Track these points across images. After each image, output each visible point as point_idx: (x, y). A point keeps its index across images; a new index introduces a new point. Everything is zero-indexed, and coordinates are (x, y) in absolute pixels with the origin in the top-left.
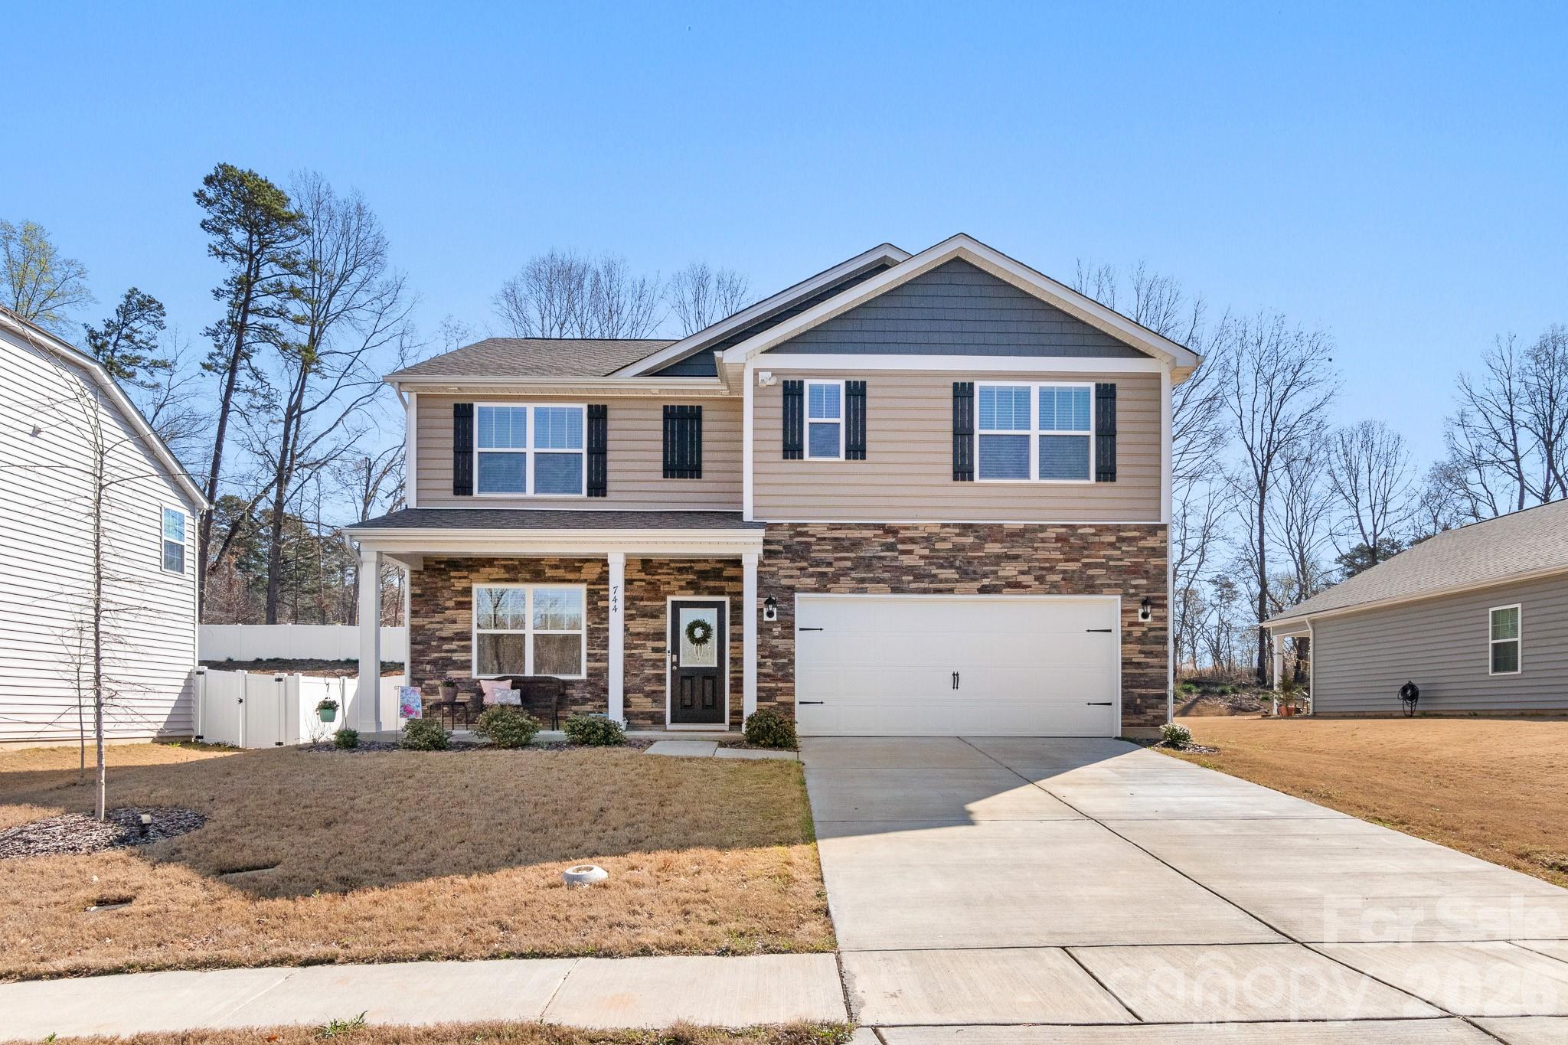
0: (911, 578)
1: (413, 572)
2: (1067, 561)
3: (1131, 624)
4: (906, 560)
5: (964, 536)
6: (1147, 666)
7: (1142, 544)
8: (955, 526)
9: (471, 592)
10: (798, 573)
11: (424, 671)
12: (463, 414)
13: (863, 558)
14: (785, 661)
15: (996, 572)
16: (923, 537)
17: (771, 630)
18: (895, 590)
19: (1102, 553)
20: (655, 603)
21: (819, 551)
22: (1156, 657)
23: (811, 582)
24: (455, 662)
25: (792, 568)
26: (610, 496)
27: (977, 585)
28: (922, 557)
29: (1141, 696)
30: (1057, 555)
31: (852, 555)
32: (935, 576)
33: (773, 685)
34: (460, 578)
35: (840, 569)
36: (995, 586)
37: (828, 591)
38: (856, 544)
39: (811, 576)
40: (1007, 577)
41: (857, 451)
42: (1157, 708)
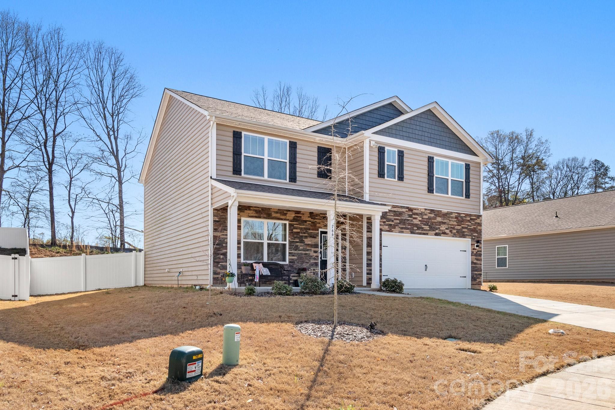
0: (416, 228)
2: (458, 225)
3: (473, 249)
4: (416, 222)
5: (431, 214)
6: (477, 264)
7: (476, 221)
8: (429, 210)
9: (240, 221)
10: (383, 223)
13: (402, 219)
15: (439, 228)
16: (420, 213)
18: (412, 233)
19: (467, 223)
21: (389, 215)
22: (479, 260)
25: (381, 222)
27: (434, 232)
28: (420, 221)
29: (476, 274)
31: (399, 218)
32: (423, 228)
35: (396, 223)
36: (439, 233)
37: (392, 232)
38: (401, 214)
39: (387, 225)
40: (443, 230)
41: (401, 178)
42: (479, 278)
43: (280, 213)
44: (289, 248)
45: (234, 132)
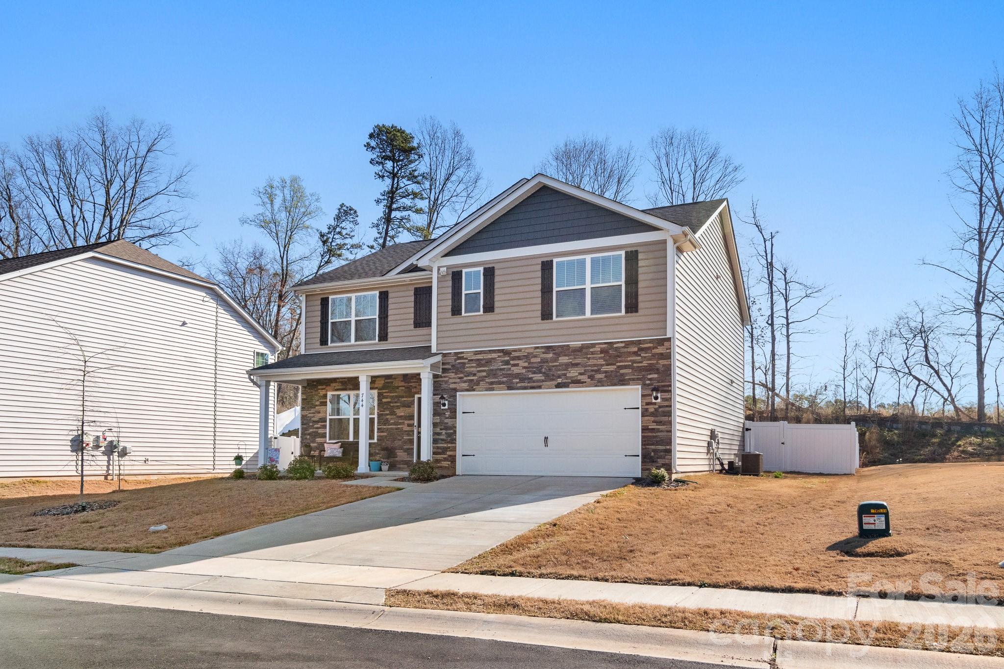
0: (518, 380)
1: (303, 387)
2: (607, 365)
3: (648, 404)
4: (516, 370)
5: (546, 353)
6: (658, 430)
7: (655, 351)
8: (542, 347)
9: (326, 396)
10: (459, 380)
11: (307, 439)
12: (325, 302)
13: (492, 370)
14: (452, 431)
15: (565, 375)
16: (524, 356)
17: (445, 414)
18: (510, 388)
19: (629, 359)
20: (409, 399)
21: (469, 367)
22: (664, 425)
23: (465, 385)
24: (319, 434)
25: (455, 378)
26: (390, 340)
27: (555, 383)
28: (524, 368)
29: (654, 451)
30: (602, 362)
31: (487, 368)
32: (531, 378)
33: (445, 445)
34: (322, 389)
35: (480, 377)
36: (565, 383)
37: (474, 390)
38: (489, 362)
39: (465, 382)
40: (572, 377)
41: (489, 308)
42: (664, 458)
45: (322, 299)
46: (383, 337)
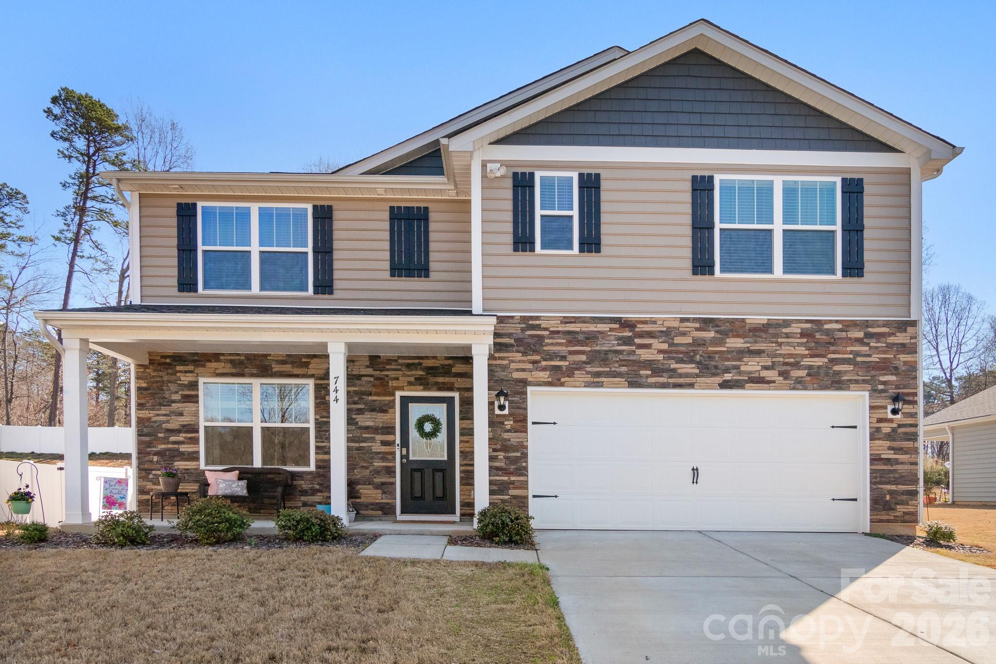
0: (649, 372)
1: (139, 366)
2: (812, 356)
3: (880, 420)
4: (644, 355)
5: (705, 330)
6: (897, 462)
7: (891, 340)
8: (695, 320)
9: (197, 385)
10: (530, 366)
11: (152, 461)
12: (187, 213)
13: (599, 352)
14: (518, 454)
15: (737, 367)
16: (661, 332)
17: (503, 423)
18: (632, 384)
19: (849, 349)
20: (382, 398)
21: (552, 344)
22: (906, 453)
23: (544, 376)
24: (183, 453)
25: (524, 362)
26: (337, 294)
28: (660, 351)
29: (891, 492)
30: (802, 350)
31: (588, 349)
32: (674, 370)
33: (506, 478)
34: (186, 372)
35: (575, 363)
36: (737, 381)
37: (562, 385)
38: (591, 337)
39: (544, 369)
40: (751, 372)
41: (592, 245)
42: (908, 504)
43: (292, 363)
44: (316, 438)
45: (179, 205)
46: (324, 286)
